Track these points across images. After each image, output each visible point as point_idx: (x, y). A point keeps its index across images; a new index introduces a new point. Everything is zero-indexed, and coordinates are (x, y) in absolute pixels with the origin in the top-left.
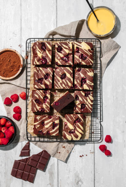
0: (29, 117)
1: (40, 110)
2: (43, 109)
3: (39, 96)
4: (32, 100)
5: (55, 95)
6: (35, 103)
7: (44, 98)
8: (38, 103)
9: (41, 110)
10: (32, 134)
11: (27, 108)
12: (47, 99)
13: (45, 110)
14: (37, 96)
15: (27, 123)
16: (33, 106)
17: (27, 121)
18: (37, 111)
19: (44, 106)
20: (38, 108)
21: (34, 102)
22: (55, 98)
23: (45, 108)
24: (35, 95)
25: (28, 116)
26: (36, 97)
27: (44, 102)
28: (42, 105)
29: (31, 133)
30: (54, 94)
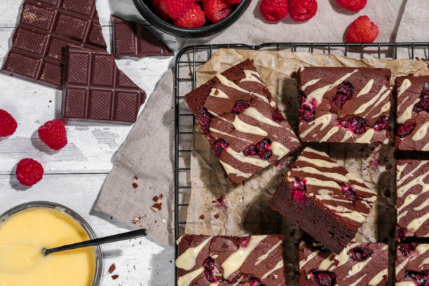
0: (278, 56)
1: (307, 102)
2: (314, 113)
3: (366, 99)
4: (351, 69)
5: (366, 162)
6: (338, 82)
7: (358, 118)
8: (338, 93)
9: (306, 108)
10: (205, 68)
11: (312, 46)
12: (355, 132)
13: (308, 121)
14: (365, 91)
15: (250, 48)
16: (326, 74)
17: (257, 48)
18: (303, 88)
19: (325, 119)
20: (318, 95)
21: (344, 78)
22: (353, 160)
23: (318, 121)
24: (371, 83)
25: (281, 53)
26: (363, 86)
27: (340, 121)
28: (331, 111)
29: (211, 66)
30: (370, 159)
